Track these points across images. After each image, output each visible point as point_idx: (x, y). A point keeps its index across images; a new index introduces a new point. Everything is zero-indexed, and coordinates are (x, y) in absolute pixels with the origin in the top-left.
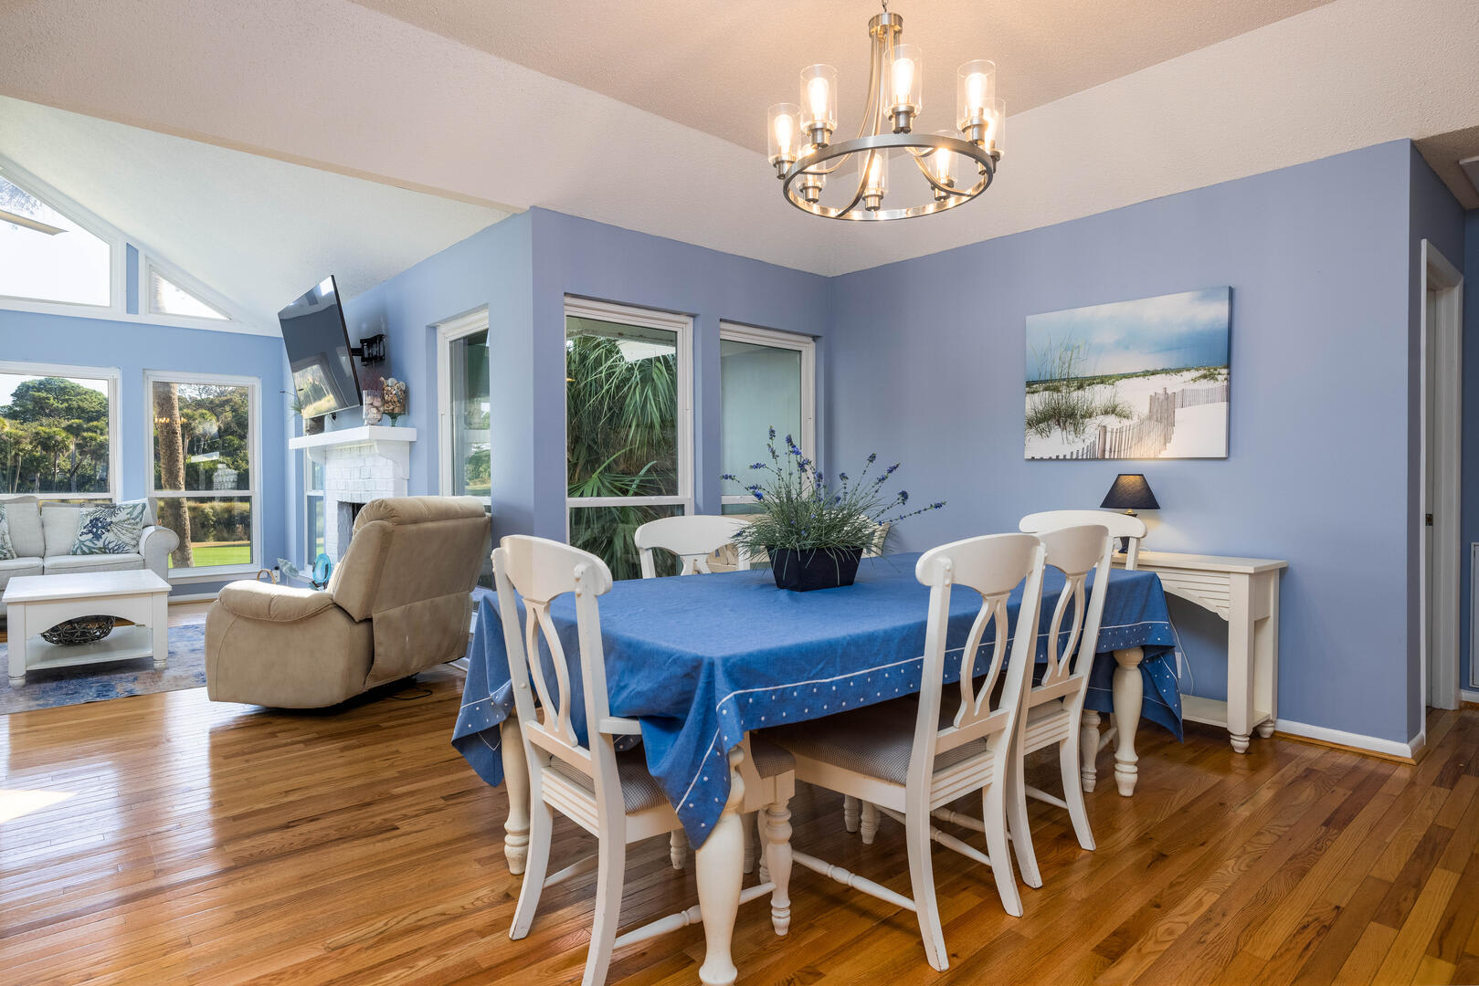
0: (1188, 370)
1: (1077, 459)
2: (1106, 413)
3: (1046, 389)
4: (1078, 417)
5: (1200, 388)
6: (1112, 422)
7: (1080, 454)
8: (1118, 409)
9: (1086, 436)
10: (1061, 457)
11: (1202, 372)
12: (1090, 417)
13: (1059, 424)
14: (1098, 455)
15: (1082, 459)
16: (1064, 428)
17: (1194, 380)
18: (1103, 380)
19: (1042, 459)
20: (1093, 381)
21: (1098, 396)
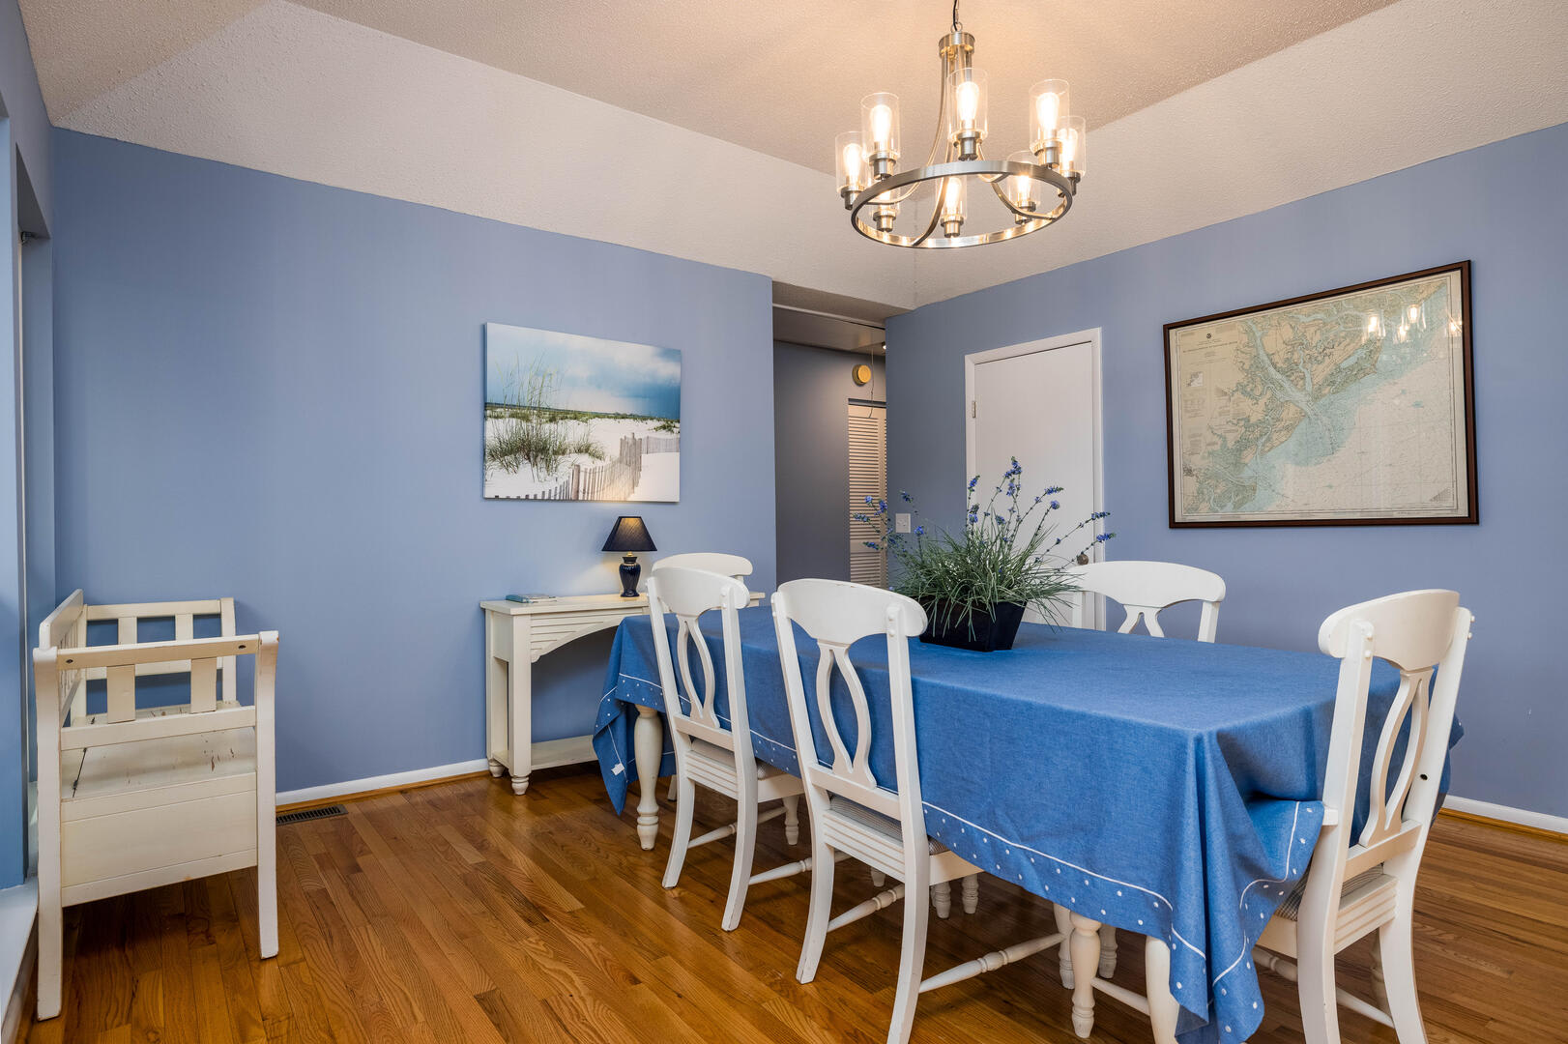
0: (652, 419)
1: (549, 500)
2: (579, 451)
3: (512, 416)
4: (550, 452)
5: (658, 436)
6: (585, 461)
7: (553, 494)
8: (591, 449)
9: (559, 474)
10: (531, 497)
11: (662, 423)
12: (563, 453)
13: (529, 459)
14: (572, 495)
15: (555, 500)
16: (535, 464)
17: (656, 429)
18: (577, 416)
19: (508, 499)
20: (566, 415)
21: (571, 432)
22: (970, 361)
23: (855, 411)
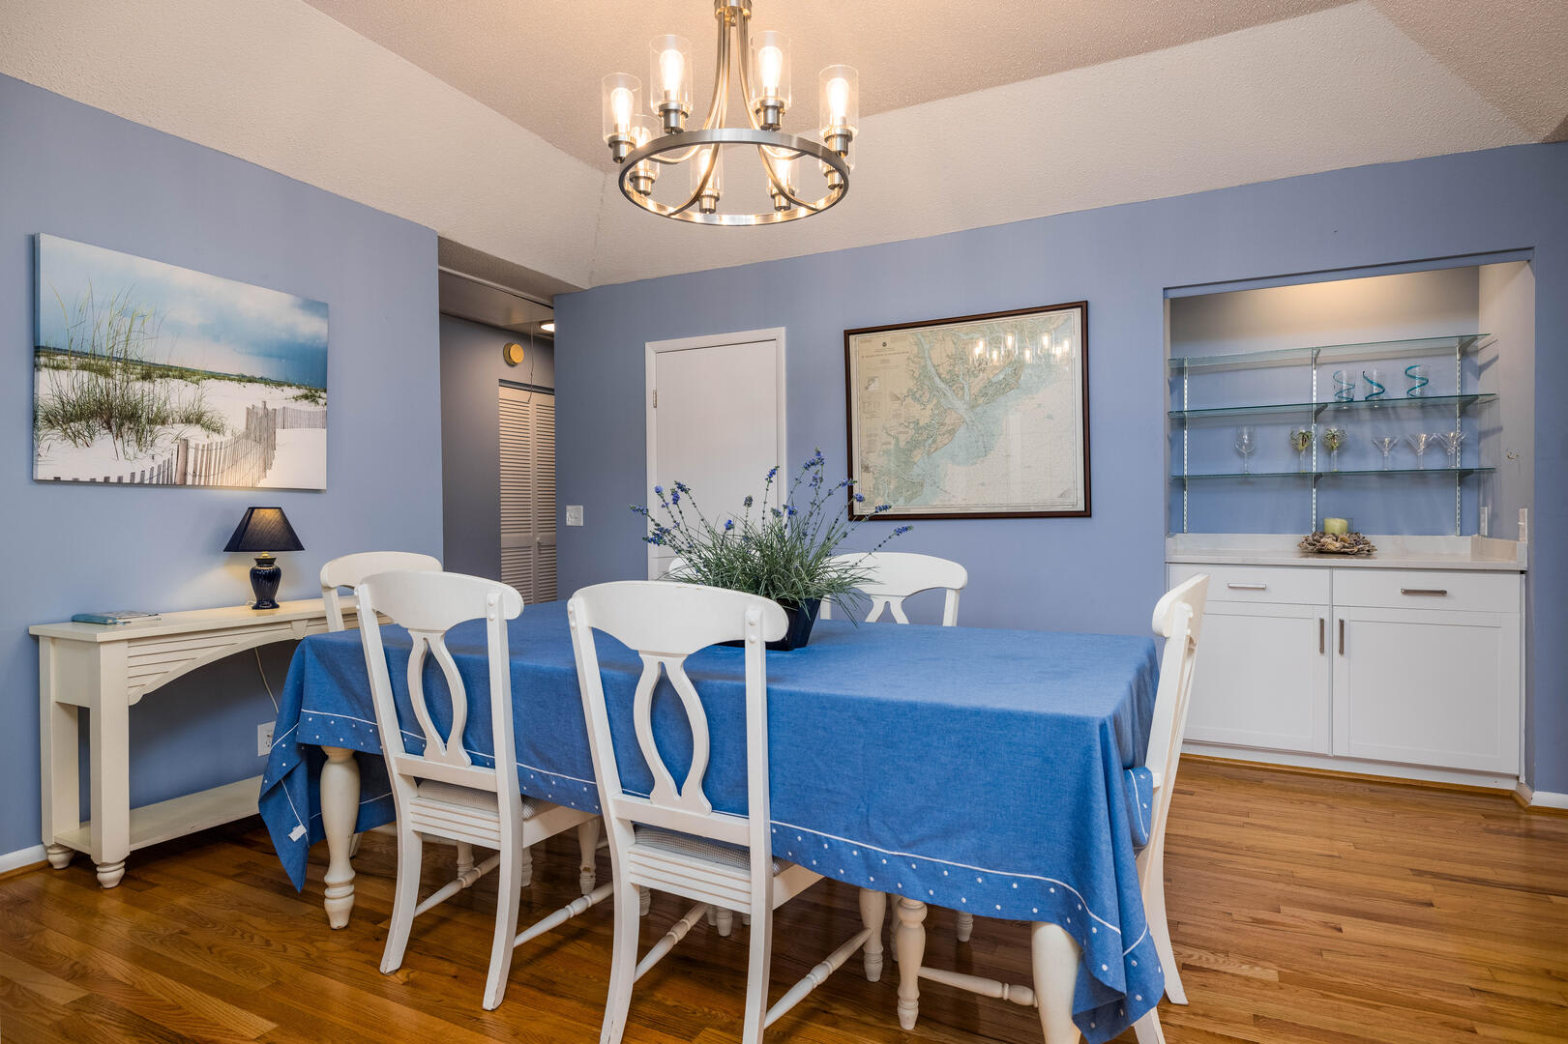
0: (290, 385)
1: (141, 484)
2: (188, 421)
3: (82, 367)
4: (143, 420)
5: (299, 408)
6: (196, 435)
7: (147, 476)
8: (205, 419)
9: (156, 450)
10: (113, 480)
11: (303, 391)
12: (163, 423)
13: (110, 428)
14: (176, 478)
15: (150, 485)
16: (119, 435)
17: (296, 399)
18: (183, 374)
19: (76, 482)
20: (166, 372)
21: (176, 395)
22: (651, 349)
23: (506, 393)
